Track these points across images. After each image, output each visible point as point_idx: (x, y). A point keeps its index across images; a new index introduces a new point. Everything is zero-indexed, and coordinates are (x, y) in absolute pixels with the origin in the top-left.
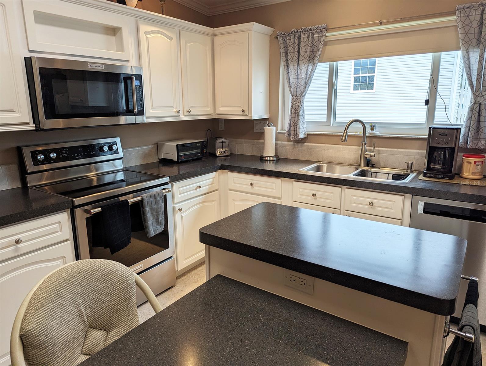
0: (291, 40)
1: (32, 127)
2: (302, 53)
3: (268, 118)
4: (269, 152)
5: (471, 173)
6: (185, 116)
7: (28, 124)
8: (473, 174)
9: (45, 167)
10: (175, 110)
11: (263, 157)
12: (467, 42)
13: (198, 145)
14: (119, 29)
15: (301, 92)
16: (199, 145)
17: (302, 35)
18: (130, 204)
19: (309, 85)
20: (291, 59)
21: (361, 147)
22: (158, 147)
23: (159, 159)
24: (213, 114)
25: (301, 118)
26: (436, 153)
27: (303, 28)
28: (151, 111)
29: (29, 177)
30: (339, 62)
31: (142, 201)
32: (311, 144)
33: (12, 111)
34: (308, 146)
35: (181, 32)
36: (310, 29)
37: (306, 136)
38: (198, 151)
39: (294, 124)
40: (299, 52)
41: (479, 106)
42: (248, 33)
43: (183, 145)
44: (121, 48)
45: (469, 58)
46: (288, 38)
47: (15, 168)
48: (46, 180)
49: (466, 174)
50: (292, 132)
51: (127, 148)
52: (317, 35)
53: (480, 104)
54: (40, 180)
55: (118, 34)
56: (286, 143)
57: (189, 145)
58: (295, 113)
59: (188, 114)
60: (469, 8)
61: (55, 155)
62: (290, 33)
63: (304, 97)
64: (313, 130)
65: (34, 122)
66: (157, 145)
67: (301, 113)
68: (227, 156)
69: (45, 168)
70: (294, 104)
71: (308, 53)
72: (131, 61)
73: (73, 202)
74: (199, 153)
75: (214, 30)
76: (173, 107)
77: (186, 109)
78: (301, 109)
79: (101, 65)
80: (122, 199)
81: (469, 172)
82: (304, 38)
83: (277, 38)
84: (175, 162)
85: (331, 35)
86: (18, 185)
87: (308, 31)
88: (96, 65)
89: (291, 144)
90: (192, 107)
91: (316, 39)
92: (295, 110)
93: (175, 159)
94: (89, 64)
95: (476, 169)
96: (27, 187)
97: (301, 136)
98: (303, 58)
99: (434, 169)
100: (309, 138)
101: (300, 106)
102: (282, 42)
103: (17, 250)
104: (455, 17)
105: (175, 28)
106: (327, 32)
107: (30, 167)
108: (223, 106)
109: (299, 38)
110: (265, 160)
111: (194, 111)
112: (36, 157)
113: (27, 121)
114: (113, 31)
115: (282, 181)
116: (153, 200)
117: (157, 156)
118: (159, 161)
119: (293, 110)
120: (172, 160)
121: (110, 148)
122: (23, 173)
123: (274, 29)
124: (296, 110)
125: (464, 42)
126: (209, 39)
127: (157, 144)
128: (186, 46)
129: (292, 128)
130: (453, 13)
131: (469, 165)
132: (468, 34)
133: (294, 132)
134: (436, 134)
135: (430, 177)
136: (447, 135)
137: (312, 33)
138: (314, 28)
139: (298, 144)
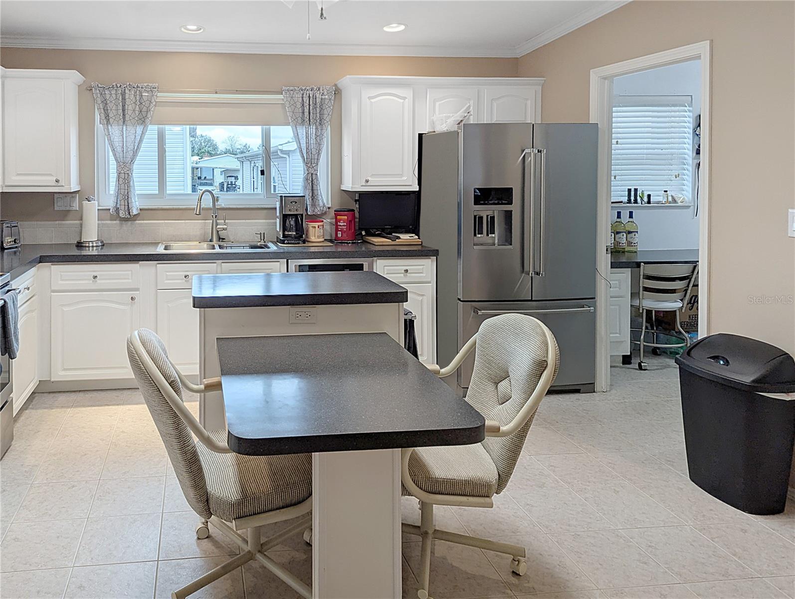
0: (111, 96)
3: (79, 191)
4: (91, 235)
5: (316, 236)
8: (318, 237)
11: (82, 244)
15: (131, 158)
17: (127, 91)
19: (140, 150)
20: (113, 118)
26: (288, 221)
27: (128, 83)
32: (145, 222)
36: (137, 86)
37: (139, 211)
39: (124, 197)
40: (125, 111)
41: (311, 176)
42: (63, 82)
45: (298, 133)
46: (107, 92)
49: (313, 239)
53: (312, 174)
56: (110, 222)
58: (124, 184)
62: (110, 86)
63: (133, 164)
67: (132, 183)
68: (18, 247)
70: (122, 172)
71: (136, 112)
75: (7, 71)
81: (315, 236)
82: (130, 95)
83: (91, 90)
85: (162, 96)
87: (135, 88)
91: (145, 98)
92: (124, 179)
95: (320, 233)
97: (135, 211)
98: (130, 118)
99: (290, 236)
100: (142, 214)
101: (130, 175)
102: (99, 95)
106: (158, 93)
108: (19, 174)
109: (123, 94)
115: (140, 266)
119: (121, 179)
123: (85, 79)
124: (126, 179)
125: (292, 120)
129: (121, 203)
130: (280, 93)
131: (314, 229)
133: (125, 207)
134: (287, 202)
135: (288, 243)
136: (296, 203)
137: (139, 90)
138: (142, 86)
139: (126, 222)
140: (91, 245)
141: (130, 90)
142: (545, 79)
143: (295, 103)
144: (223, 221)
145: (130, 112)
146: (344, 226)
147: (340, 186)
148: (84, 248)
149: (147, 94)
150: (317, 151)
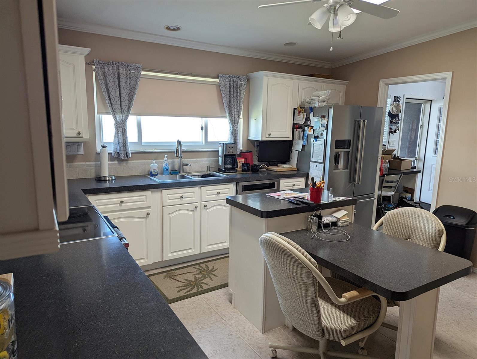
17: (120, 68)
70: (121, 127)
82: (122, 71)
102: (100, 70)
109: (118, 70)
130: (216, 78)
133: (124, 152)
134: (227, 147)
135: (228, 172)
136: (232, 148)
137: (129, 68)
138: (131, 65)
141: (122, 67)
142: (348, 82)
143: (226, 85)
145: (124, 84)
147: (247, 137)
148: (103, 182)
149: (134, 72)
150: (238, 116)
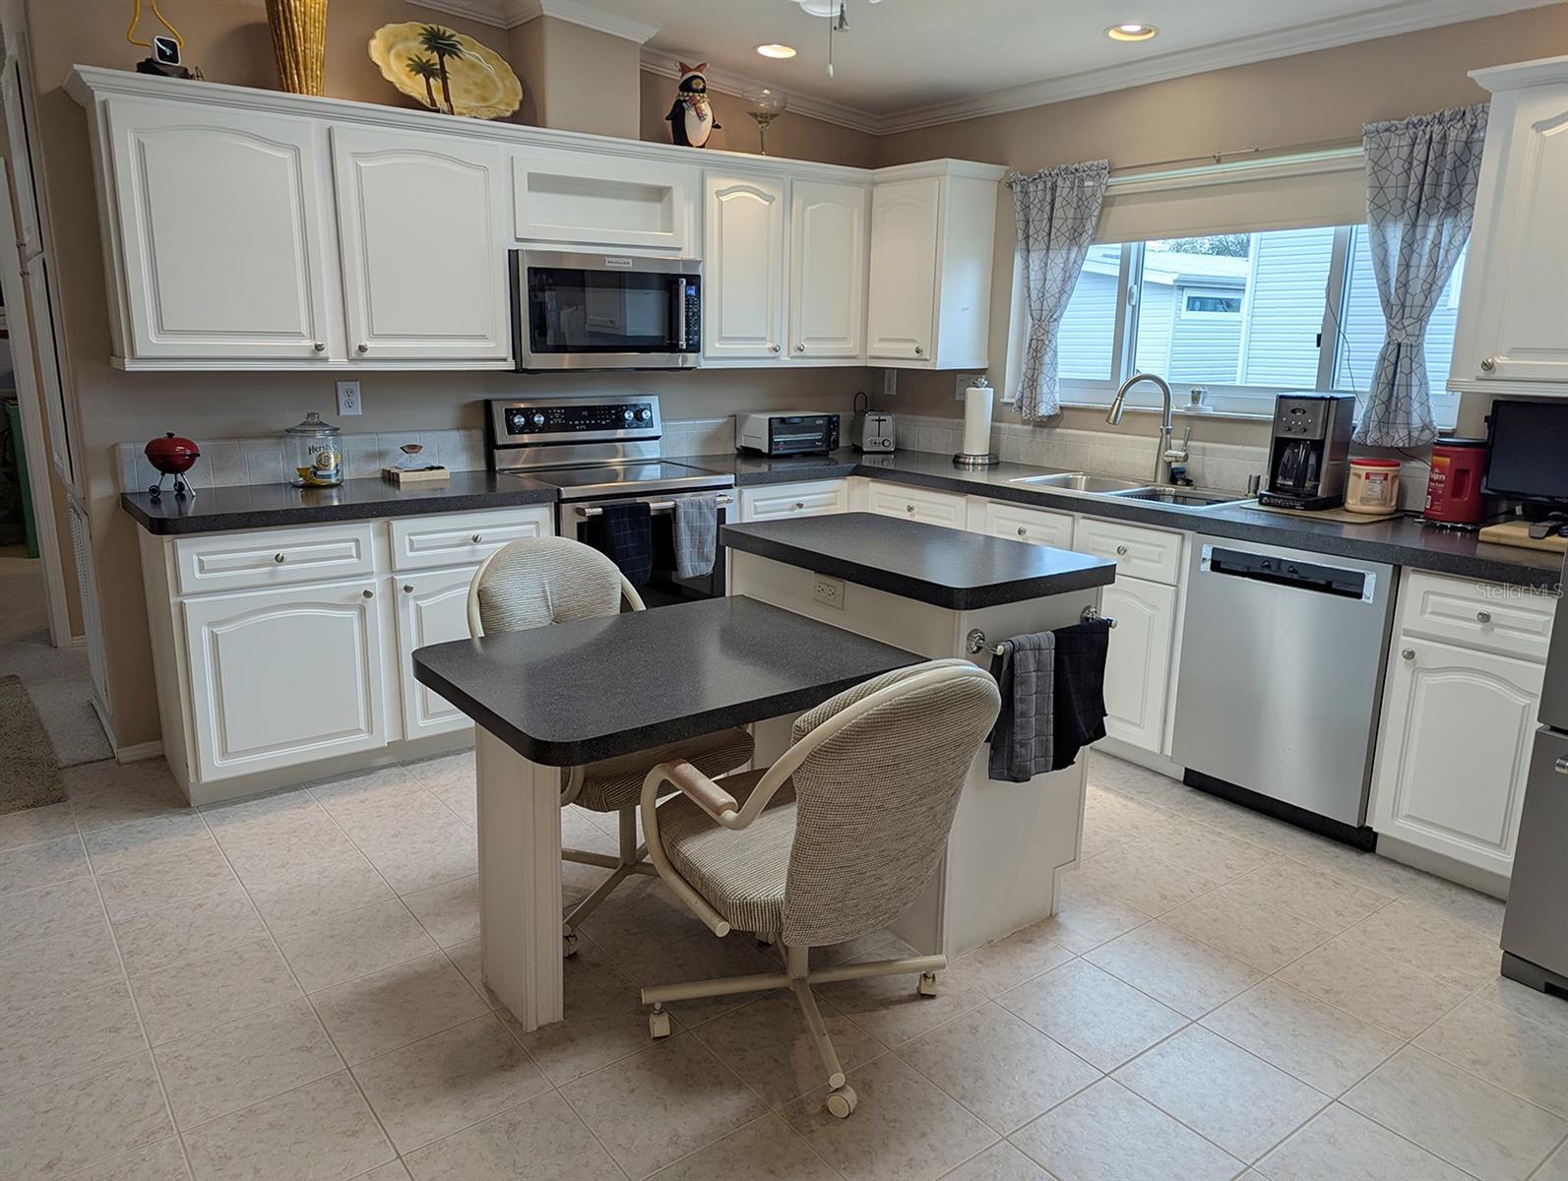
0: (1037, 192)
1: (510, 365)
2: (1056, 223)
3: (986, 369)
4: (976, 444)
5: (1361, 499)
6: (791, 358)
7: (505, 360)
8: (1364, 500)
9: (526, 438)
10: (770, 345)
11: (959, 457)
12: (1380, 207)
13: (817, 422)
14: (669, 189)
15: (1050, 311)
16: (821, 422)
17: (1060, 183)
18: (652, 513)
19: (1070, 296)
20: (1035, 236)
21: (1158, 440)
22: (736, 422)
23: (737, 449)
24: (861, 356)
25: (1046, 369)
26: (1287, 453)
27: (1063, 167)
28: (717, 345)
29: (498, 453)
30: (1147, 243)
31: (674, 509)
32: (1069, 431)
33: (483, 337)
34: (1063, 434)
35: (796, 183)
36: (1077, 170)
37: (1058, 411)
38: (818, 436)
39: (1030, 383)
40: (1051, 219)
41: (1396, 350)
42: (937, 183)
43: (783, 420)
44: (668, 225)
45: (1385, 242)
46: (1032, 188)
47: (479, 435)
48: (525, 462)
49: (1352, 502)
50: (1026, 402)
51: (670, 420)
52: (1091, 184)
53: (1399, 345)
54: (515, 460)
55: (666, 199)
56: (1018, 426)
57: (796, 420)
58: (1035, 358)
59: (798, 353)
60: (1387, 130)
61: (542, 418)
62: (1036, 177)
63: (1056, 323)
64: (1078, 399)
65: (514, 358)
66: (736, 421)
67: (1047, 359)
68: (890, 453)
69: (526, 441)
70: (1035, 337)
71: (1070, 221)
72: (685, 247)
73: (559, 491)
74: (819, 440)
75: (873, 174)
76: (764, 339)
77: (795, 343)
78: (1048, 349)
79: (626, 260)
80: (639, 500)
81: (1358, 498)
82: (1063, 189)
83: (1011, 186)
84: (765, 454)
85: (1121, 183)
86: (482, 467)
87: (1072, 173)
88: (619, 260)
89: (1027, 430)
90: (808, 339)
91: (1088, 191)
92: (1036, 350)
93: (766, 450)
94: (607, 259)
95: (1370, 490)
96: (494, 471)
97: (1044, 410)
98: (1058, 234)
99: (1283, 489)
100: (1065, 417)
101: (1047, 342)
102: (1020, 196)
103: (473, 552)
104: (1359, 151)
105: (781, 176)
106: (1110, 177)
107: (502, 436)
108: (881, 340)
109: (1054, 189)
110: (964, 464)
111: (810, 348)
112: (513, 420)
113: (503, 355)
114: (658, 194)
115: (967, 502)
116: (695, 511)
117: (733, 442)
118: (736, 452)
119: (1031, 350)
120: (759, 451)
121: (638, 417)
122: (491, 445)
123: (1008, 168)
124: (1038, 350)
125: (1373, 207)
126: (860, 194)
127: (735, 416)
128: (804, 209)
129: (1027, 393)
130: (1356, 142)
131: (1358, 481)
132: (1388, 187)
134: (1283, 409)
135: (1278, 506)
136: (1304, 412)
137: (1079, 177)
138: (1083, 166)
139: (1042, 429)
140: (971, 461)
141: (1064, 179)
143: (1390, 162)
144: (1182, 442)
146: (1441, 482)
148: (961, 466)
